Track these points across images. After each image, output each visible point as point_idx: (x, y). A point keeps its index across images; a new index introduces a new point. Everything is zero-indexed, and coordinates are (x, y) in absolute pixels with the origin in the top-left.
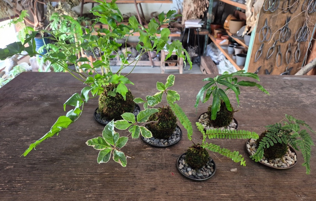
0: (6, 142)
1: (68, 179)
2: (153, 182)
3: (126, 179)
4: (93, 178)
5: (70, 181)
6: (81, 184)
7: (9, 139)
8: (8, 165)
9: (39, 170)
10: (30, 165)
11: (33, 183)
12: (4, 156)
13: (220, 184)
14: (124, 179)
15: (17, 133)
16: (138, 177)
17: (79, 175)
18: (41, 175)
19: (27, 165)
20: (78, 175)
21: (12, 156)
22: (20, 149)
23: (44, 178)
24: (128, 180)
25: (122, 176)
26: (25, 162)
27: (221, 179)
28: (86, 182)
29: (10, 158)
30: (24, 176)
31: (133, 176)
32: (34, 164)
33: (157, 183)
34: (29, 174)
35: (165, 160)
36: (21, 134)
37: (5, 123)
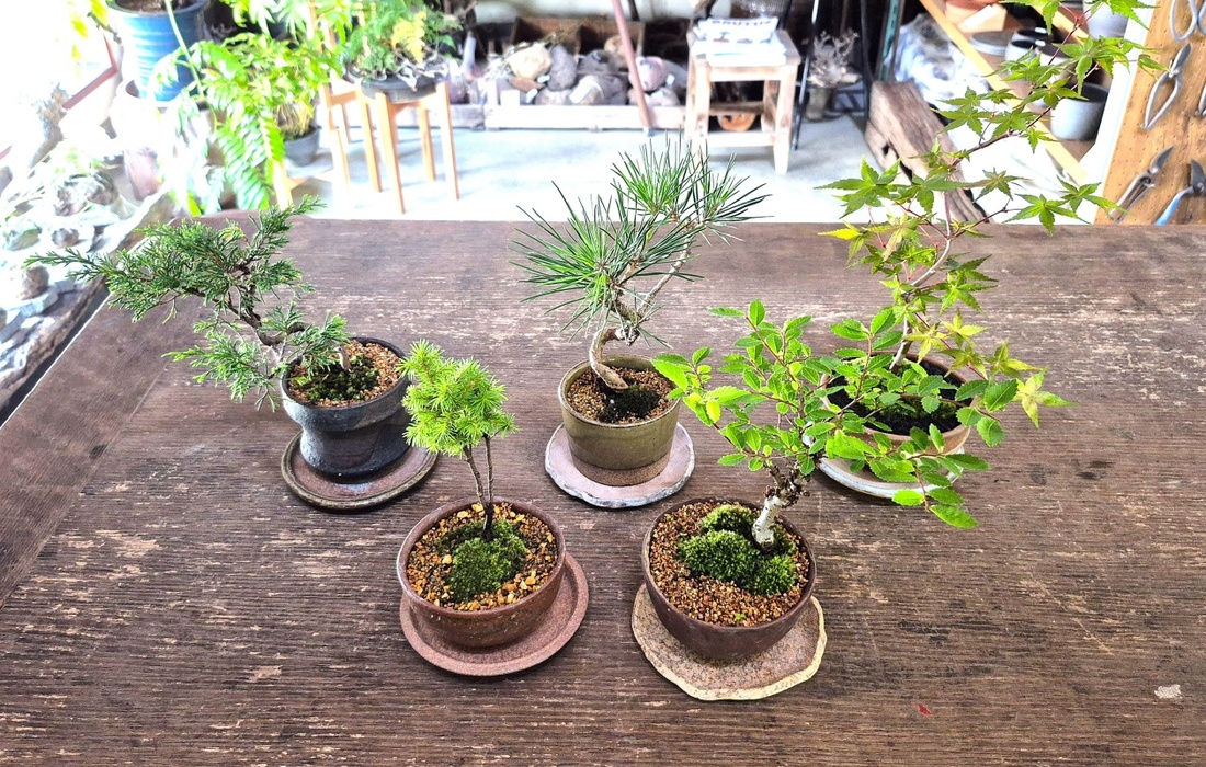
0: (217, 558)
1: (510, 725)
2: (850, 743)
3: (739, 728)
4: (609, 721)
5: (522, 735)
6: (569, 750)
7: (224, 545)
8: (256, 663)
9: (386, 684)
10: (344, 662)
11: (377, 741)
12: (227, 624)
13: (1121, 754)
14: (732, 731)
15: (247, 518)
16: (789, 720)
17: (551, 710)
18: (400, 707)
19: (330, 663)
20: (546, 709)
21: (262, 623)
22: (282, 590)
23: (418, 723)
24: (749, 732)
25: (720, 716)
26: (322, 650)
27: (1123, 733)
28: (586, 740)
29: (253, 631)
30: (334, 712)
31: (765, 714)
32: (360, 658)
33: (869, 749)
34: (349, 701)
35: (881, 649)
36: (264, 523)
37: (181, 470)
